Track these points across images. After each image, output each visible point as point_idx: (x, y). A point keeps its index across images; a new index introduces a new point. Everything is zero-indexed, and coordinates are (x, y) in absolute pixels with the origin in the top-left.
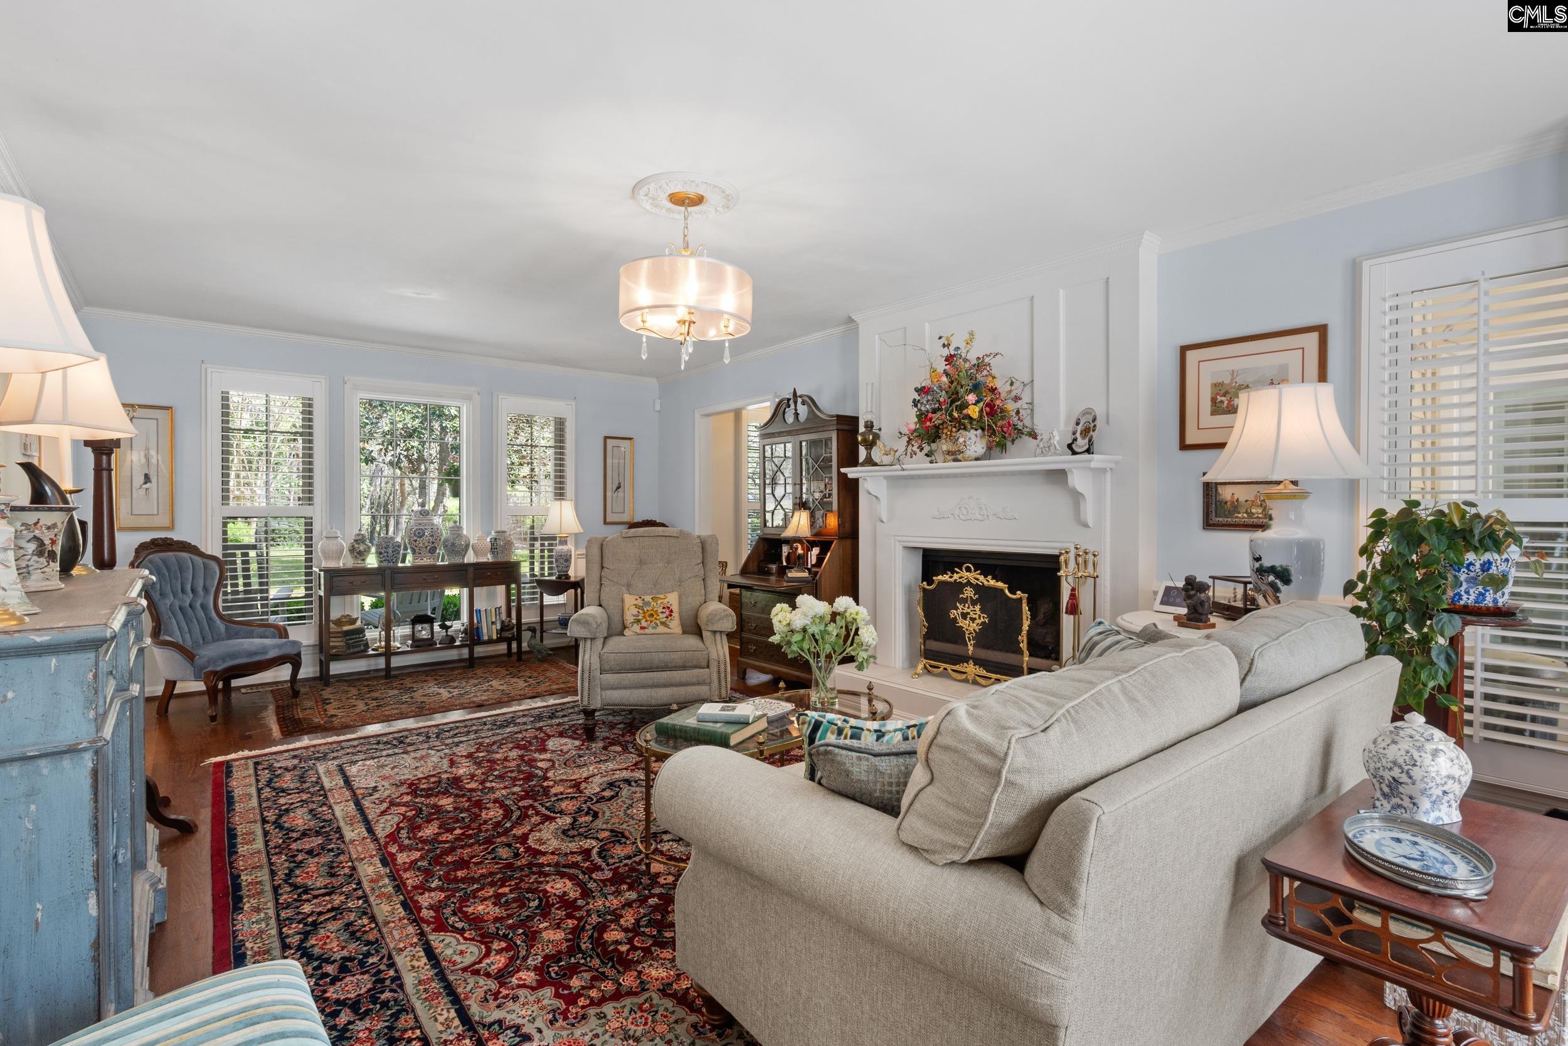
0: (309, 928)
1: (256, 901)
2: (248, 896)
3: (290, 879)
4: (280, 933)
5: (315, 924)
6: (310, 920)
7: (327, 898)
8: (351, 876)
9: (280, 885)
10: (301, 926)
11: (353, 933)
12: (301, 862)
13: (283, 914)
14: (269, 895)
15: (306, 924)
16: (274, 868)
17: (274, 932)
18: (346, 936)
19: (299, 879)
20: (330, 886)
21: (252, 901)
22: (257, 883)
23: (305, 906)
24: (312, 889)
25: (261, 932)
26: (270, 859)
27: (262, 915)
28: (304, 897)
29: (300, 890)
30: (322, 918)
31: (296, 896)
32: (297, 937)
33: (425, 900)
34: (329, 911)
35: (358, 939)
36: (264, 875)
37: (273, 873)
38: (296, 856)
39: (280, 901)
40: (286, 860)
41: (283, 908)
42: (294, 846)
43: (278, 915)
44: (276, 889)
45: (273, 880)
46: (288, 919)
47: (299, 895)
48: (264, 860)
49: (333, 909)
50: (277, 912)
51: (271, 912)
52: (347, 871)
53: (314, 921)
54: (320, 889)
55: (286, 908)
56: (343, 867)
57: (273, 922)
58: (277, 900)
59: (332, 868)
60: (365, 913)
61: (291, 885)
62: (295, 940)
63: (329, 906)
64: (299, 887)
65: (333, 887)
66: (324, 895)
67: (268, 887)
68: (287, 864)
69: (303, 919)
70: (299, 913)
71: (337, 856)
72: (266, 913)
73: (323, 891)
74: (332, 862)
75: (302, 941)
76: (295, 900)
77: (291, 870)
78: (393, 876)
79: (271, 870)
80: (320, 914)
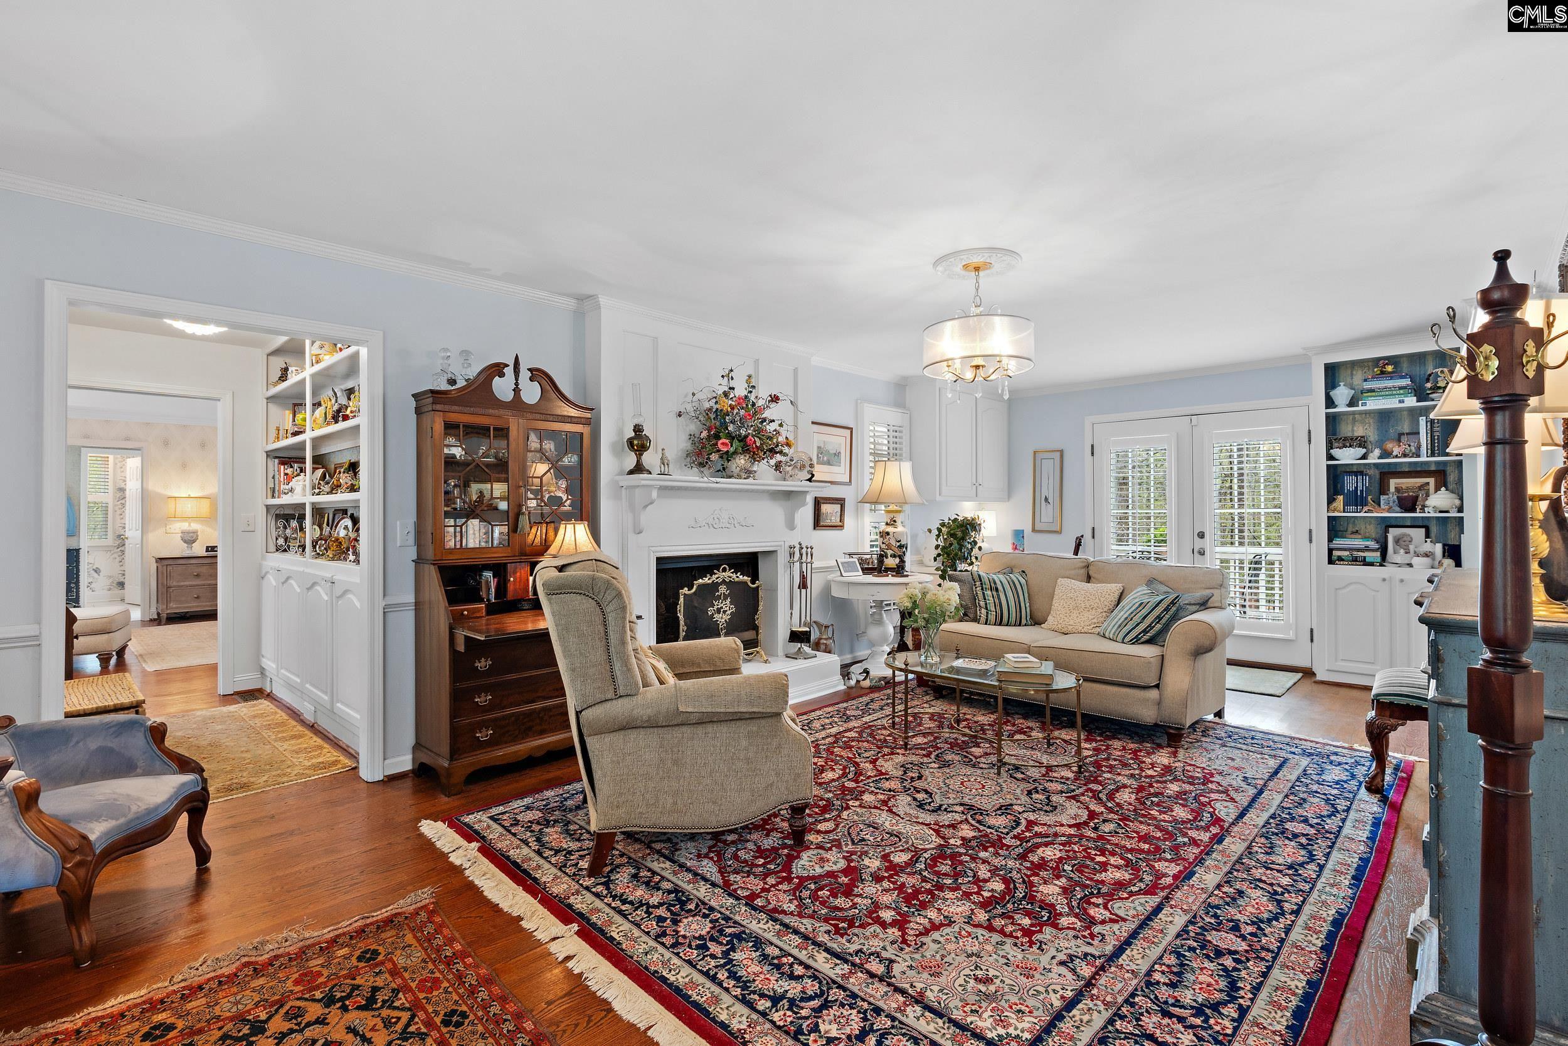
0: (1297, 867)
1: (1321, 912)
2: (1325, 921)
3: (1277, 913)
4: (1318, 876)
5: (1290, 867)
6: (1290, 872)
7: (1264, 878)
8: (1228, 882)
9: (1291, 914)
10: (1300, 872)
11: (1271, 848)
12: (1253, 923)
13: (1307, 887)
14: (1307, 909)
15: (1296, 870)
16: (1283, 935)
17: (1323, 880)
18: (1276, 849)
19: (1271, 908)
20: (1253, 886)
21: (1325, 915)
22: (1309, 929)
23: (1286, 883)
24: (1269, 892)
25: (1332, 885)
26: (1279, 948)
27: (1323, 897)
28: (1280, 890)
29: (1278, 897)
30: (1281, 868)
31: (1286, 895)
32: (1309, 867)
33: (1205, 837)
34: (1272, 869)
35: (1271, 843)
36: (1296, 935)
37: (1288, 931)
38: (1251, 934)
39: (1302, 899)
40: (1265, 935)
41: (1303, 892)
42: (1243, 946)
43: (1311, 889)
44: (1297, 912)
45: (1293, 922)
46: (1306, 882)
47: (1282, 894)
48: (1285, 950)
49: (1267, 868)
50: (1310, 892)
51: (1315, 894)
52: (1226, 889)
53: (1288, 869)
54: (1262, 888)
55: (1301, 890)
56: (1224, 893)
57: (1319, 886)
58: (1303, 902)
59: (1234, 899)
60: (1250, 853)
61: (1281, 908)
62: (1312, 867)
63: (1269, 872)
64: (1277, 900)
65: (1251, 883)
66: (1264, 882)
67: (1303, 917)
68: (1268, 930)
69: (1294, 875)
70: (1294, 881)
71: (1218, 907)
72: (1319, 896)
73: (1261, 885)
74: (1228, 904)
75: (1308, 863)
76: (1289, 892)
77: (1269, 921)
78: (1200, 862)
79: (1286, 936)
80: (1279, 871)
